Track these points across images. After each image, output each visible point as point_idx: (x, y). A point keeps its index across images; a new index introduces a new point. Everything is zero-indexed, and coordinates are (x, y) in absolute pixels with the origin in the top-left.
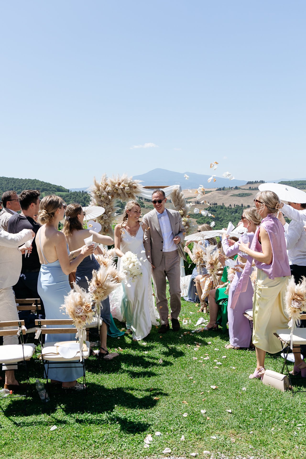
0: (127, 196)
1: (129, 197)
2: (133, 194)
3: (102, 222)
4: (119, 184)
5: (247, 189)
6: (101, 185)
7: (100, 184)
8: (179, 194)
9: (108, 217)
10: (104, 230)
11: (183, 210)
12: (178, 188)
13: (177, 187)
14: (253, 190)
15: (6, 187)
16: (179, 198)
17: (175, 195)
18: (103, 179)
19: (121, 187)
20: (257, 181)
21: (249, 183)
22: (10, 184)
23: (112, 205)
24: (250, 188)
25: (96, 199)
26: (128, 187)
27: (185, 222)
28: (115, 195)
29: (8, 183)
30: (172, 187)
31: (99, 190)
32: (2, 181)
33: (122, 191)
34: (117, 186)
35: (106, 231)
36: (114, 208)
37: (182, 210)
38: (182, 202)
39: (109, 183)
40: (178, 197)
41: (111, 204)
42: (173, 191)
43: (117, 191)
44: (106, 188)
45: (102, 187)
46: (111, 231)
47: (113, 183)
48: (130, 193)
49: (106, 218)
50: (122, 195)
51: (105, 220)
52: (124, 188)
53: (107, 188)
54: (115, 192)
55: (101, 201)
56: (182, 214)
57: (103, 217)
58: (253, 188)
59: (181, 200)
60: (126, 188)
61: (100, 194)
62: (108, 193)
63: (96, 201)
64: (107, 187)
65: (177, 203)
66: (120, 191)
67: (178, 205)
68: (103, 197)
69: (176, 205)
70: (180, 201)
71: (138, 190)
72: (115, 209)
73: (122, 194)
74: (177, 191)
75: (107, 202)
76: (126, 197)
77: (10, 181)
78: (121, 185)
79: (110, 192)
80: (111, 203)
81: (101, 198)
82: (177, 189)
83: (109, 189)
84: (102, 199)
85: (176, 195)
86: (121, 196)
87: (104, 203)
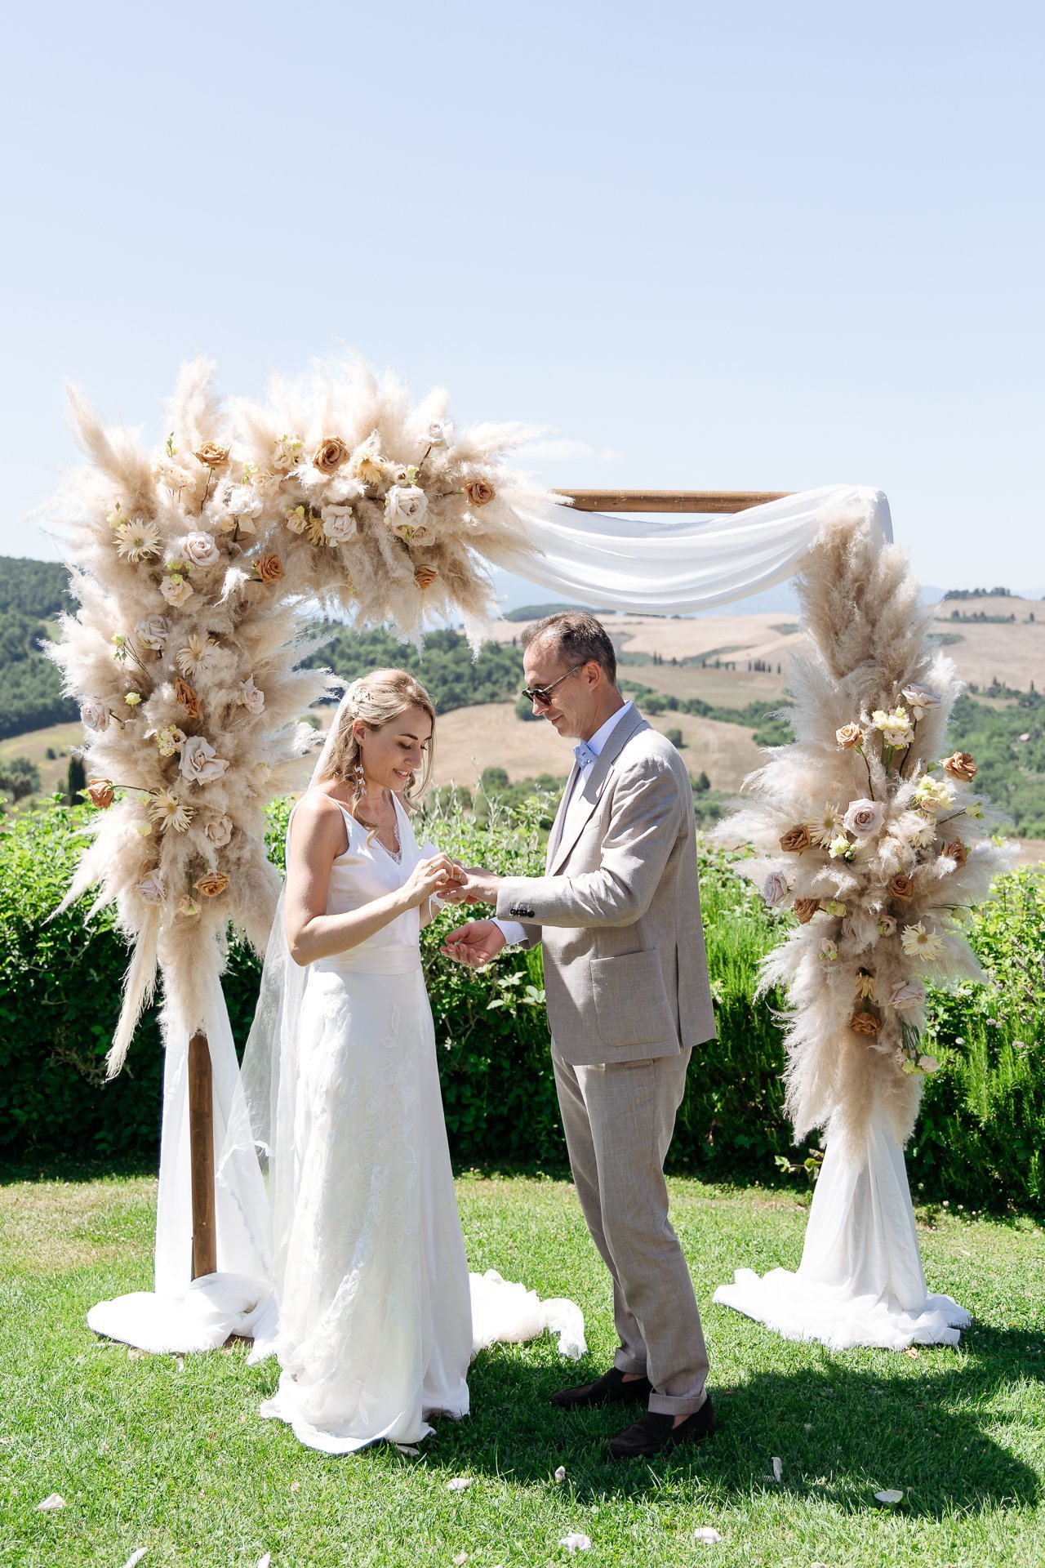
0: (402, 569)
1: (423, 576)
2: (459, 556)
3: (172, 809)
4: (330, 453)
5: (946, 620)
6: (167, 462)
7: (155, 459)
8: (869, 563)
9: (223, 763)
10: (191, 878)
11: (910, 709)
12: (867, 512)
13: (858, 500)
14: (967, 620)
15: (35, 597)
16: (868, 597)
17: (840, 570)
18: (183, 417)
19: (348, 484)
20: (984, 590)
21: (954, 595)
22: (49, 587)
23: (268, 651)
24: (956, 614)
25: (122, 597)
26: (416, 491)
27: (925, 814)
28: (298, 563)
29: (43, 582)
30: (813, 503)
31: (143, 509)
32: (22, 573)
33: (360, 528)
34: (309, 475)
35: (205, 892)
36: (288, 676)
37: (900, 710)
38: (898, 634)
39: (245, 455)
40: (860, 591)
41: (254, 643)
42: (821, 537)
43: (315, 523)
44: (209, 494)
45: (176, 487)
46: (255, 886)
47: (280, 450)
48: (437, 550)
49: (210, 769)
50: (356, 559)
51: (197, 788)
52: (375, 497)
53: (218, 495)
54: (296, 537)
55: (169, 612)
56: (901, 742)
57: (177, 757)
58: (969, 614)
59: (886, 615)
60: (395, 496)
61: (149, 546)
62: (232, 542)
63: (124, 609)
64: (224, 483)
65: (850, 642)
66: (337, 528)
67: (867, 657)
68: (184, 573)
69: (844, 658)
70: (884, 631)
71: (507, 526)
72: (298, 687)
73: (358, 551)
74: (858, 536)
75: (223, 626)
76: (396, 581)
77: (51, 573)
78: (346, 469)
79: (246, 527)
80: (252, 631)
81: (164, 586)
82: (852, 514)
83: (235, 506)
84: (174, 591)
85: (849, 576)
86: (353, 572)
87: (194, 629)
